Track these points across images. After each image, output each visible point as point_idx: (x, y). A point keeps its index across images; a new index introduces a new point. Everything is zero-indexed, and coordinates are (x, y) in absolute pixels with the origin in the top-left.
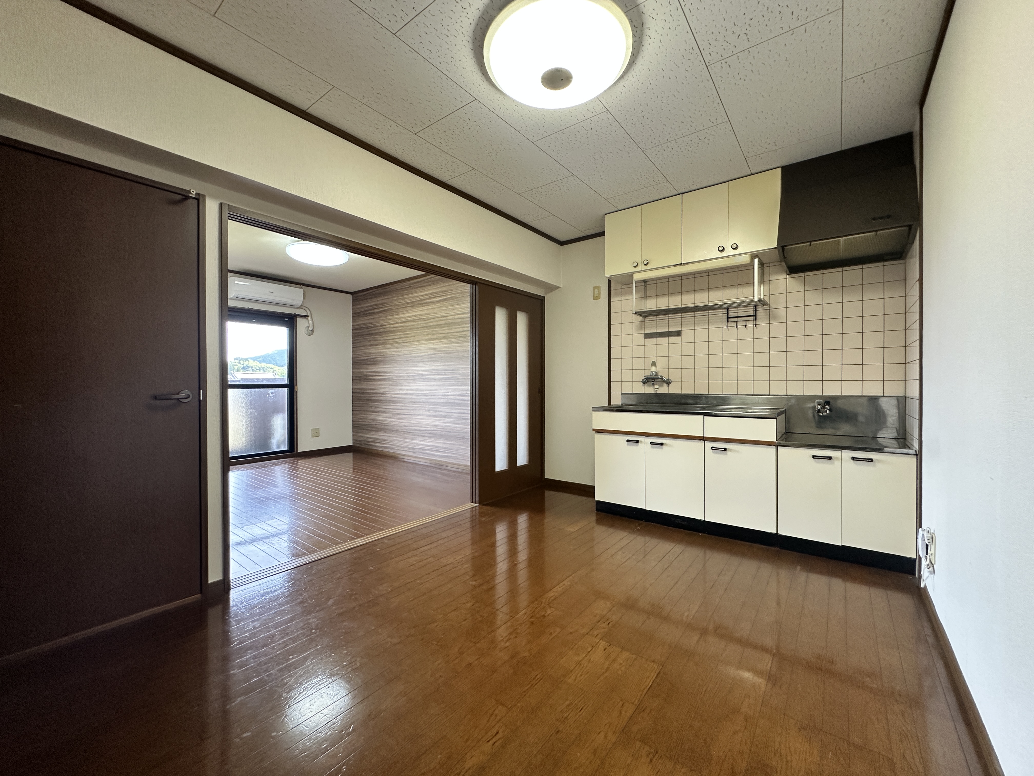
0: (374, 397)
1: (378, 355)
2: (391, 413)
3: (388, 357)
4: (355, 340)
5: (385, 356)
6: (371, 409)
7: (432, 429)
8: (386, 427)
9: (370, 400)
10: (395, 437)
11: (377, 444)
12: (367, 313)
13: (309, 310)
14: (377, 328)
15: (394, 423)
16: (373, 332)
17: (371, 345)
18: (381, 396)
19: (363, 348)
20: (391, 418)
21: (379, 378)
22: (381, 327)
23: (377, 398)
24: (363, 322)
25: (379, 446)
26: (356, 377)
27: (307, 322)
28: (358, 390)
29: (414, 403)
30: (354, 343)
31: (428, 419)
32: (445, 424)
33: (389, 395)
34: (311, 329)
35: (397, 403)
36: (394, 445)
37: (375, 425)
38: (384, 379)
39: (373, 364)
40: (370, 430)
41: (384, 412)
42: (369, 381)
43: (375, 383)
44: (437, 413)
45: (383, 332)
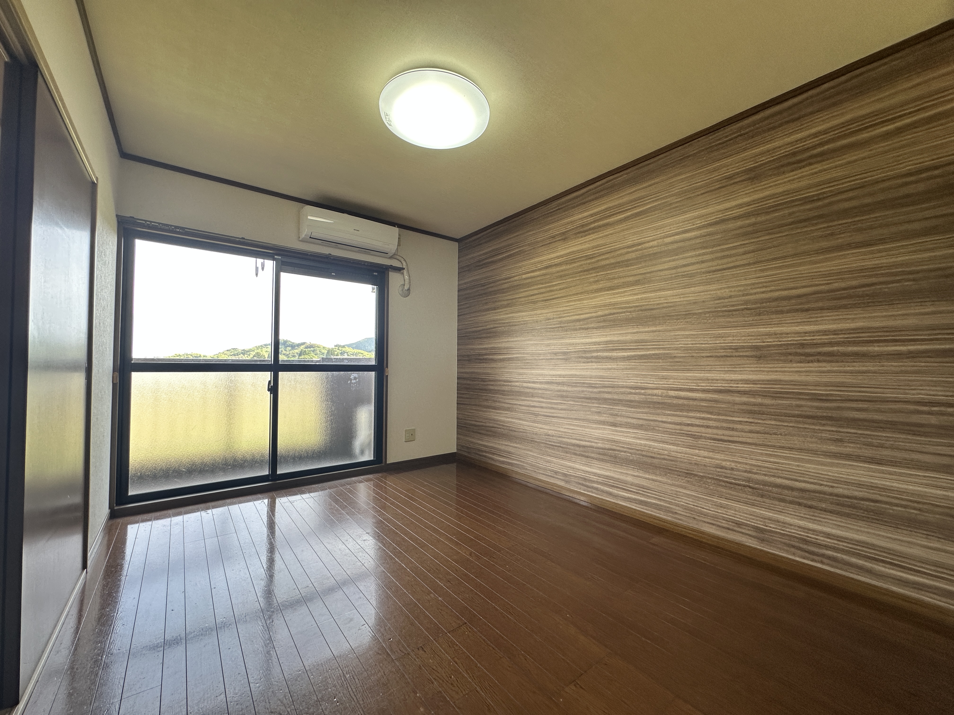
0: (492, 385)
1: (500, 323)
2: (521, 413)
3: (515, 325)
4: (462, 305)
5: (511, 324)
6: (486, 403)
7: (607, 446)
8: (511, 433)
9: (485, 390)
10: (528, 450)
11: (495, 457)
12: (480, 265)
13: (405, 260)
14: (498, 283)
15: (526, 428)
16: (490, 290)
17: (488, 310)
18: (504, 385)
19: (474, 315)
20: (520, 419)
21: (501, 357)
22: (504, 281)
23: (496, 388)
24: (474, 278)
25: (499, 461)
26: (463, 356)
27: (403, 278)
28: (465, 376)
29: (566, 399)
30: (461, 309)
31: (596, 429)
32: (638, 441)
33: (517, 384)
34: (406, 287)
35: (533, 396)
36: (527, 463)
37: (493, 427)
38: (509, 359)
39: (490, 337)
40: (483, 434)
41: (508, 409)
42: (483, 363)
43: (494, 365)
44: (619, 419)
45: (508, 288)
